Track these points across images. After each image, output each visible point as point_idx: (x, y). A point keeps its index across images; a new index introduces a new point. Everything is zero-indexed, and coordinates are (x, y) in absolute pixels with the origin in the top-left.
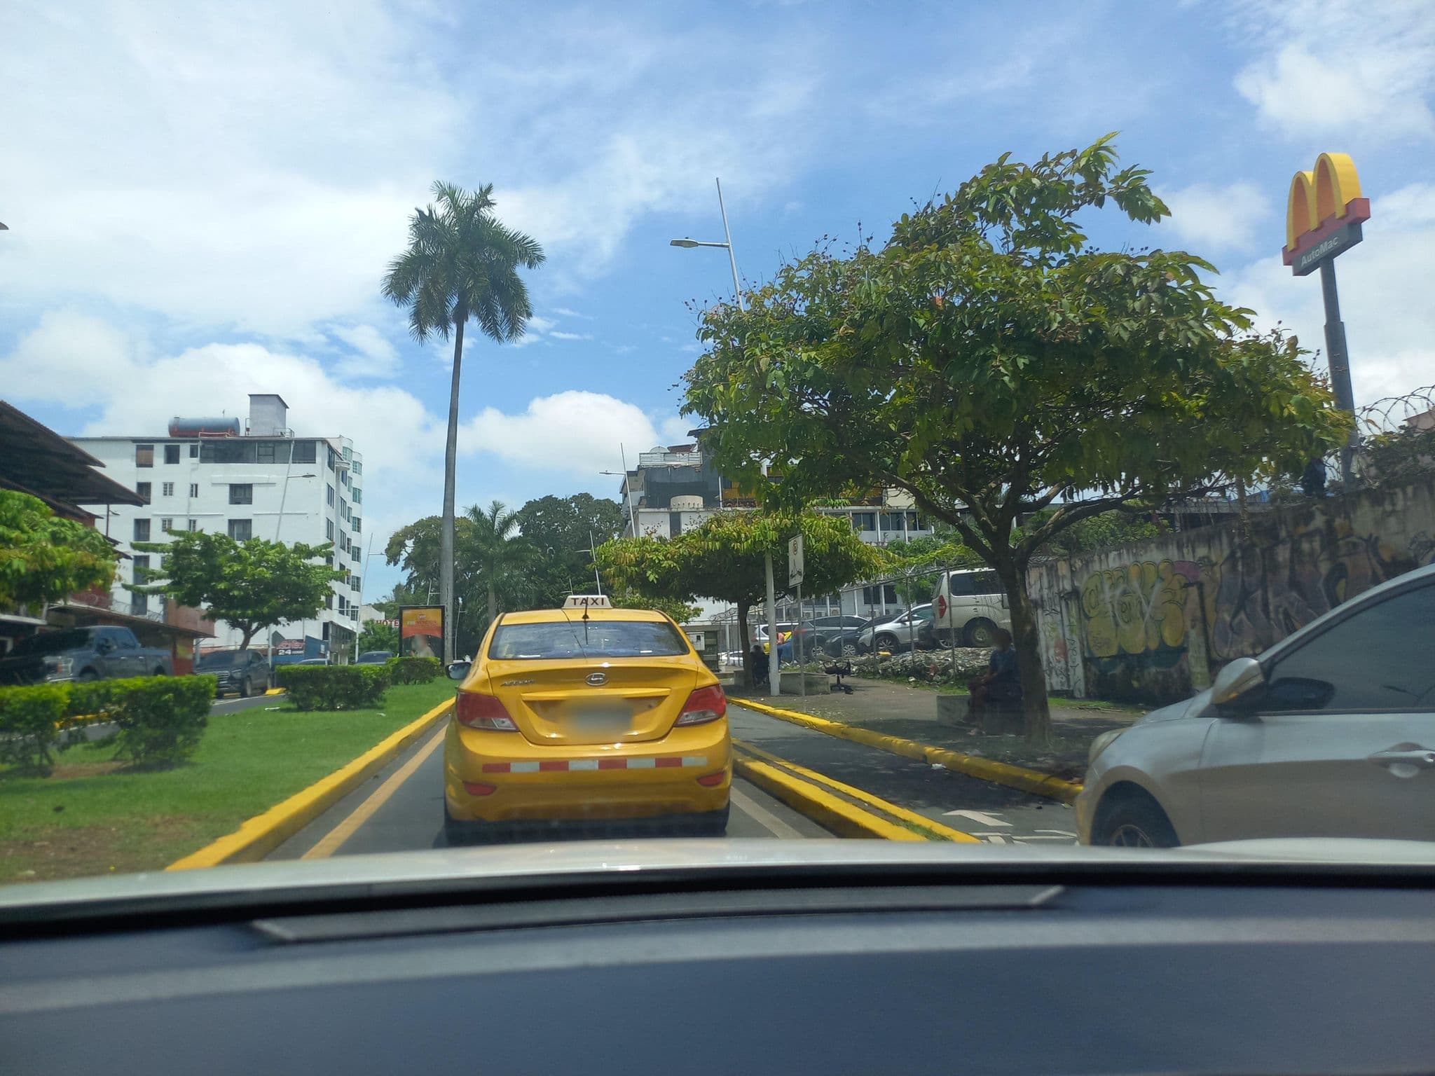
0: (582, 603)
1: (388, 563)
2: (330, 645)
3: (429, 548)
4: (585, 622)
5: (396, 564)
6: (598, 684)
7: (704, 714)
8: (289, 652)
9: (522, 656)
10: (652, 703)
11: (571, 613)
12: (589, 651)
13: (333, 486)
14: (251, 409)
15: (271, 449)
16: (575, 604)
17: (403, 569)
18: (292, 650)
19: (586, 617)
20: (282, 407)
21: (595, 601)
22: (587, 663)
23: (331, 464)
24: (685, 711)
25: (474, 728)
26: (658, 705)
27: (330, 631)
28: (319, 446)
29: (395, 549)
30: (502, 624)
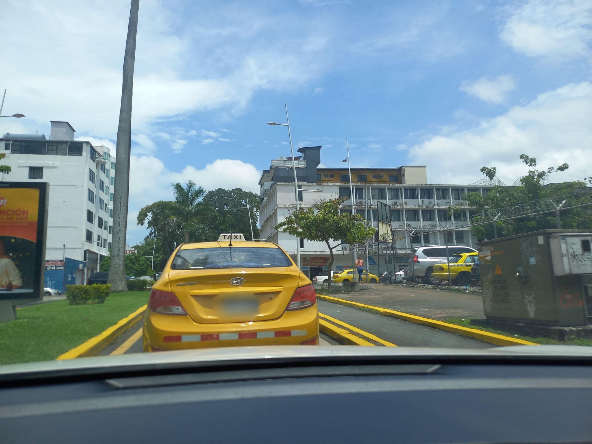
0: (228, 238)
1: (138, 224)
2: (87, 264)
3: (159, 217)
4: (230, 248)
5: (142, 224)
6: (237, 285)
7: (303, 303)
8: (54, 268)
9: (192, 268)
10: (272, 296)
11: (223, 242)
12: (232, 264)
13: (94, 170)
14: (51, 129)
15: (56, 147)
16: (225, 238)
17: (147, 228)
18: (56, 267)
19: (230, 245)
20: (72, 131)
21: (236, 237)
22: (231, 271)
23: (93, 158)
24: (292, 301)
25: (160, 313)
26: (276, 297)
27: (88, 256)
28: (84, 146)
29: (142, 217)
30: (181, 249)
